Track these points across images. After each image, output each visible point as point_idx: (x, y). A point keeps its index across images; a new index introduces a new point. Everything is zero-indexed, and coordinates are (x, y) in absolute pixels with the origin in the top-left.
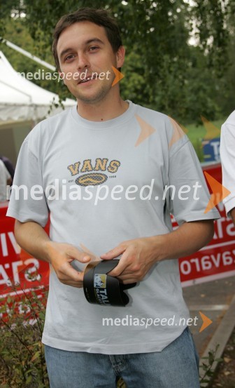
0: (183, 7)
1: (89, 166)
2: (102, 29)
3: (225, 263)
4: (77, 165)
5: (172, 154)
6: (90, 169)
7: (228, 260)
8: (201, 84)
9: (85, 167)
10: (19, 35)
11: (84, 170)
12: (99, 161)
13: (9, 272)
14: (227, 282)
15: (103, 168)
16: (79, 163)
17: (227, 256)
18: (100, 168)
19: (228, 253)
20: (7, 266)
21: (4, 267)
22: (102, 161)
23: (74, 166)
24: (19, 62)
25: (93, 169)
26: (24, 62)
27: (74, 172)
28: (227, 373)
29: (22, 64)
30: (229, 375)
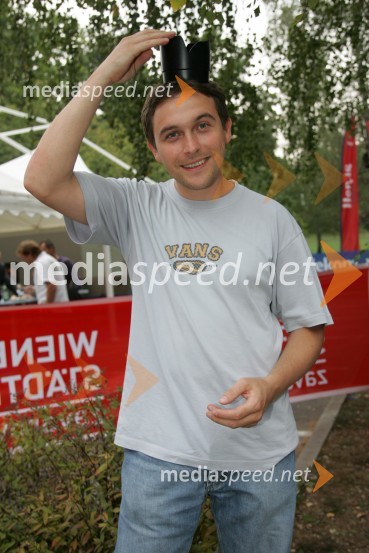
0: (271, 114)
1: (189, 252)
2: (211, 100)
3: (308, 384)
4: (175, 248)
5: (283, 247)
6: (190, 255)
7: (311, 382)
8: (287, 197)
9: (184, 252)
10: (94, 131)
11: (182, 255)
12: (199, 247)
13: (66, 378)
14: (309, 407)
15: (202, 254)
16: (178, 246)
17: (310, 376)
18: (199, 254)
19: (312, 373)
20: (64, 371)
21: (61, 372)
22: (202, 246)
23: (171, 248)
24: (91, 159)
25: (193, 256)
26: (97, 160)
27: (172, 255)
28: (309, 504)
29: (95, 163)
30: (312, 507)
